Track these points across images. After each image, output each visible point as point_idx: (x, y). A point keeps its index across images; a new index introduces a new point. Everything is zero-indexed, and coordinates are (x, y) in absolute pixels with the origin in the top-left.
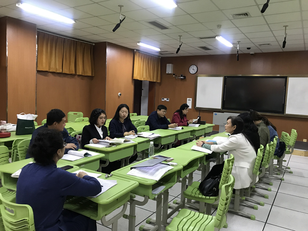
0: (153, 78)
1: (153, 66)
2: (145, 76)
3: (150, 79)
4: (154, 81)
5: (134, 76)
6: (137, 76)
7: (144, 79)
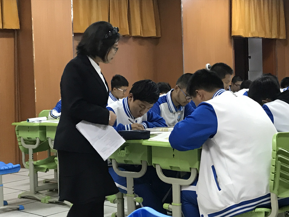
0: (271, 31)
1: (269, 9)
2: (253, 29)
3: (265, 33)
4: (274, 37)
5: (233, 30)
6: (238, 30)
7: (252, 34)
